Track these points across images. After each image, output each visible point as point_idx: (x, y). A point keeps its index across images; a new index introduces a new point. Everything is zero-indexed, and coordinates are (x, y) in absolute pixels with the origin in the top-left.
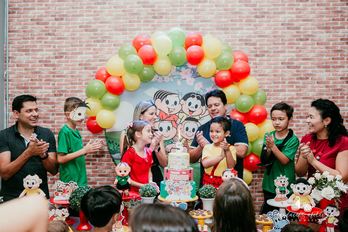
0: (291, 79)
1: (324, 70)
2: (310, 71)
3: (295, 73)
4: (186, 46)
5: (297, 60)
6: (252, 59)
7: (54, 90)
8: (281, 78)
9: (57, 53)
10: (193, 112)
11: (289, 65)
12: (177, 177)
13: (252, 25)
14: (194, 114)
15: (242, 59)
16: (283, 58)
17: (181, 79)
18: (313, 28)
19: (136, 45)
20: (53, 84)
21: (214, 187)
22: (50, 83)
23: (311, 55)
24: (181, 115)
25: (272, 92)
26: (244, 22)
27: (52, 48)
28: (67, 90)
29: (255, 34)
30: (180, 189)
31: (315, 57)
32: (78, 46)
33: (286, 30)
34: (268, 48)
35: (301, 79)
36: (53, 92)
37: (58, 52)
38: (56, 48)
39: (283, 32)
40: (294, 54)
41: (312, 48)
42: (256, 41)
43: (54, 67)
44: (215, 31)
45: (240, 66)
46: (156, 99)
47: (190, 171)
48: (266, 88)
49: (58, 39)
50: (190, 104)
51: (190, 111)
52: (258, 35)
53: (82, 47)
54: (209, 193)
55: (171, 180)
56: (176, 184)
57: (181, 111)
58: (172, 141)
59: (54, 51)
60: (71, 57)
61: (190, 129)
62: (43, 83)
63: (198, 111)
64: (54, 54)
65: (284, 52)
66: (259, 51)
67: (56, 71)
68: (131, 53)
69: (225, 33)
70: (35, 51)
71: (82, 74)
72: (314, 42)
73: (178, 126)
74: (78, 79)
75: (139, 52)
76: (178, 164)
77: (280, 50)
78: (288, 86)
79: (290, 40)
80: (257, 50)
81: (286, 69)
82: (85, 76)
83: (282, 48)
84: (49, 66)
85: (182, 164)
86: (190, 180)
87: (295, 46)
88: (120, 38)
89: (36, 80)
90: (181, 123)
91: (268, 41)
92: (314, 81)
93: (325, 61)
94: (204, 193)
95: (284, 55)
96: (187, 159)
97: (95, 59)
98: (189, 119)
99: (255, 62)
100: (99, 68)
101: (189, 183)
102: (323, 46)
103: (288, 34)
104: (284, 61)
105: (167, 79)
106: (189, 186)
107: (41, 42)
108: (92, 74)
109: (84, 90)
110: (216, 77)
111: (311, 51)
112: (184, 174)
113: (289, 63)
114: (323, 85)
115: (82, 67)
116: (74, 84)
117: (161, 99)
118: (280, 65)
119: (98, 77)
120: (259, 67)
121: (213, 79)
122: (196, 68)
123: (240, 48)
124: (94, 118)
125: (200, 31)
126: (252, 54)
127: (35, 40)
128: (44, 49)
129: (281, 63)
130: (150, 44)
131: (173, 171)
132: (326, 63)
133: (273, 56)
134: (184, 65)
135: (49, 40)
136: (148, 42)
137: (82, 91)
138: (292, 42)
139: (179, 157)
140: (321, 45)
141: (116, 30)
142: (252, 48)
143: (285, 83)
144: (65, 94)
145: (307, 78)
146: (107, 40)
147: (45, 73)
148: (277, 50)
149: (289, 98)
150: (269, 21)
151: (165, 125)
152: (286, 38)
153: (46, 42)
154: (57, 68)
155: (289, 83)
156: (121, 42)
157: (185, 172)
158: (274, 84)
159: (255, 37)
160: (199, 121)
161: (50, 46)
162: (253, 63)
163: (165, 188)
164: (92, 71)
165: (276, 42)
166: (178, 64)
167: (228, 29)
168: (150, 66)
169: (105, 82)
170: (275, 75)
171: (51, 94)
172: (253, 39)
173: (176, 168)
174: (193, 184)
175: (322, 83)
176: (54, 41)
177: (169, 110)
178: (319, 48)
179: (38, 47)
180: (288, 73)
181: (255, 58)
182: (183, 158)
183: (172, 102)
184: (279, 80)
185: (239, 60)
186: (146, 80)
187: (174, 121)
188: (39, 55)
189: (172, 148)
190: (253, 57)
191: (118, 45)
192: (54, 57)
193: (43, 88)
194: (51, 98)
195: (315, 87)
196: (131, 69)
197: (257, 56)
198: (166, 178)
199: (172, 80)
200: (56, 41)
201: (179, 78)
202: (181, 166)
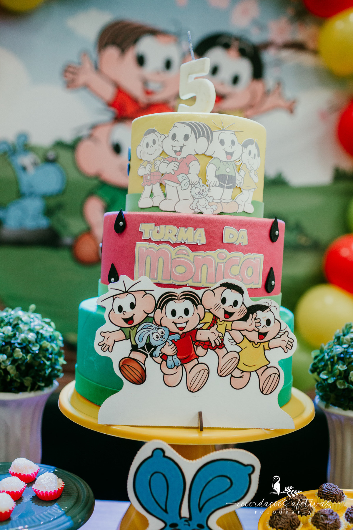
30: (207, 345)
47: (273, 231)
56: (180, 312)
76: (193, 177)
85: (221, 178)
106: (272, 331)
131: (159, 221)
157: (244, 232)
163: (98, 339)
198: (112, 273)
202: (216, 192)
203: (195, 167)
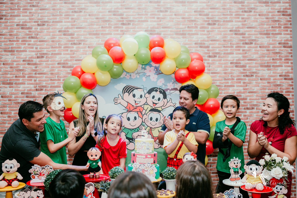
0: (238, 76)
1: (266, 68)
2: (254, 70)
3: (242, 71)
4: (150, 47)
5: (243, 60)
6: (206, 60)
7: (36, 85)
8: (230, 75)
9: (38, 54)
10: (156, 104)
11: (237, 64)
12: (143, 161)
13: (206, 31)
14: (157, 106)
15: (197, 59)
16: (232, 59)
17: (146, 76)
18: (256, 34)
19: (107, 47)
20: (35, 81)
21: (176, 169)
22: (32, 79)
23: (255, 56)
24: (146, 107)
25: (223, 88)
26: (199, 29)
27: (34, 49)
28: (47, 85)
29: (208, 39)
30: (146, 171)
31: (258, 58)
32: (58, 48)
33: (234, 36)
34: (219, 50)
35: (247, 76)
36: (35, 87)
37: (40, 53)
38: (38, 49)
39: (231, 37)
40: (241, 56)
41: (256, 50)
42: (209, 45)
43: (36, 66)
44: (175, 36)
45: (196, 64)
46: (124, 93)
47: (155, 155)
48: (218, 84)
49: (40, 41)
50: (153, 97)
51: (153, 103)
52: (210, 39)
53: (60, 49)
54: (171, 175)
55: (138, 163)
56: (142, 167)
57: (146, 103)
58: (138, 129)
59: (36, 52)
60: (51, 57)
61: (154, 119)
62: (26, 79)
63: (160, 103)
64: (36, 54)
65: (233, 54)
66: (212, 53)
67: (37, 69)
68: (103, 53)
69: (183, 38)
70: (20, 52)
71: (60, 72)
72: (257, 45)
73: (143, 116)
74: (57, 76)
75: (110, 52)
76: (144, 149)
77: (229, 52)
78: (237, 82)
79: (237, 44)
80: (210, 52)
81: (235, 68)
82: (62, 74)
83: (231, 51)
84: (32, 65)
85: (147, 149)
86: (154, 163)
87: (241, 49)
88: (94, 41)
89: (20, 77)
90: (146, 113)
91: (219, 44)
92: (258, 78)
93: (266, 61)
94: (167, 174)
95: (233, 56)
96: (151, 144)
97: (71, 59)
98: (153, 110)
99: (208, 62)
100: (75, 66)
101: (154, 165)
102: (264, 49)
103: (236, 39)
104: (232, 61)
105: (134, 76)
106: (154, 169)
107: (25, 44)
108: (69, 71)
109: (62, 85)
110: (176, 74)
111: (255, 53)
112: (149, 158)
113: (236, 63)
114: (265, 81)
115: (61, 65)
116: (54, 80)
117: (128, 93)
118: (229, 65)
119: (73, 74)
120: (212, 66)
121: (173, 75)
122: (159, 67)
123: (196, 50)
124: (70, 109)
125: (162, 36)
126: (205, 55)
127: (20, 42)
128: (28, 50)
129: (230, 63)
130: (119, 46)
131: (139, 155)
132: (268, 63)
133: (224, 57)
134: (148, 64)
135: (32, 42)
136: (117, 44)
137: (60, 87)
138: (239, 45)
139: (144, 143)
140: (262, 48)
141: (90, 34)
142: (205, 50)
143: (234, 80)
144: (45, 89)
145: (252, 76)
146: (82, 43)
147: (28, 71)
148: (226, 52)
149: (237, 93)
150: (220, 28)
151: (132, 115)
152: (234, 42)
153: (29, 44)
154: (39, 67)
155: (237, 79)
156: (95, 45)
157: (150, 156)
158: (225, 80)
159: (208, 41)
160: (161, 112)
161: (33, 48)
162: (207, 63)
164: (69, 69)
165: (225, 45)
166: (143, 62)
167: (185, 34)
168: (119, 64)
169: (80, 78)
170: (225, 73)
171: (33, 89)
172: (206, 43)
173: (142, 152)
174: (157, 167)
175: (264, 79)
176: (36, 44)
177: (135, 103)
178: (261, 50)
179: (22, 48)
180: (236, 72)
181: (208, 58)
182: (148, 143)
183: (138, 96)
184: (229, 77)
185: (195, 60)
186: (115, 77)
187: (140, 112)
188: (23, 55)
189: (138, 135)
190: (207, 58)
191: (92, 47)
192: (36, 57)
193: (26, 84)
194: (33, 92)
195: (259, 83)
196: (102, 67)
197: (210, 56)
198: (133, 161)
199: (138, 77)
200: (38, 43)
201: (144, 74)
202: (147, 150)
203: (144, 147)
